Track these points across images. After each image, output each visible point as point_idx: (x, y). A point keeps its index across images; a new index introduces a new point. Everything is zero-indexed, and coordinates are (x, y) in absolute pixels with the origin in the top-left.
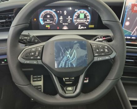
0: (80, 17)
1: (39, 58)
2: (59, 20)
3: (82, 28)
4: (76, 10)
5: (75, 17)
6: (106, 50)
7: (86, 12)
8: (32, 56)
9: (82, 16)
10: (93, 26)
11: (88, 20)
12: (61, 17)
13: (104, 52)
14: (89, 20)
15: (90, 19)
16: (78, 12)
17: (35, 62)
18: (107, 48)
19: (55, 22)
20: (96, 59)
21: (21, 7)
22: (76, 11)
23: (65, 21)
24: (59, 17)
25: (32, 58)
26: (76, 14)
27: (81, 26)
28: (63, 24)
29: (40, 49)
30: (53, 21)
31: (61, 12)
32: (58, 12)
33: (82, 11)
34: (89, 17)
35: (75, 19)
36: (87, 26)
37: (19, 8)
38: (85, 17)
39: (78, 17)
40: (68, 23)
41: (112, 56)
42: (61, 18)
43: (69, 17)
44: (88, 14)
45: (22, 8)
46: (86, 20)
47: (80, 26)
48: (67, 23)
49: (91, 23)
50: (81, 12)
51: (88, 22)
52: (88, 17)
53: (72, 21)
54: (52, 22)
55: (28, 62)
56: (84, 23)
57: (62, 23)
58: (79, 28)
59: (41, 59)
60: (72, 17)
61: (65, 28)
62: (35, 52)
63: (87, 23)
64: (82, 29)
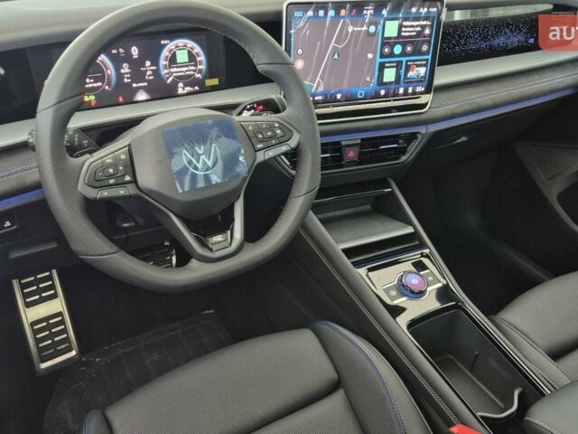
0: (178, 61)
1: (128, 178)
2: (120, 76)
3: (188, 89)
4: (163, 42)
5: (163, 62)
6: (279, 132)
7: (190, 43)
8: (111, 176)
9: (182, 57)
10: (215, 82)
11: (200, 67)
12: (125, 65)
13: (274, 136)
14: (203, 67)
15: (204, 62)
16: (170, 46)
17: (122, 192)
18: (279, 128)
19: (109, 84)
20: (261, 157)
21: (63, 40)
22: (165, 45)
23: (138, 75)
24: (118, 69)
25: (112, 181)
26: (165, 53)
27: (186, 85)
28: (134, 85)
29: (123, 157)
30: (101, 79)
31: (121, 50)
32: (114, 51)
33: (180, 42)
34: (202, 58)
35: (165, 67)
36: (200, 83)
37: (60, 44)
38: (192, 57)
39: (173, 60)
40: (148, 81)
41: (293, 143)
42: (125, 69)
43: (148, 63)
44: (197, 49)
45: (70, 42)
46: (196, 65)
47: (181, 85)
48: (145, 81)
49: (211, 73)
50: (177, 47)
51: (200, 71)
52: (199, 59)
53: (156, 73)
54: (100, 84)
55: (106, 193)
56: (190, 76)
57: (130, 84)
58: (180, 91)
59: (135, 181)
60: (155, 62)
61: (142, 96)
62: (115, 165)
63: (198, 76)
64: (190, 94)
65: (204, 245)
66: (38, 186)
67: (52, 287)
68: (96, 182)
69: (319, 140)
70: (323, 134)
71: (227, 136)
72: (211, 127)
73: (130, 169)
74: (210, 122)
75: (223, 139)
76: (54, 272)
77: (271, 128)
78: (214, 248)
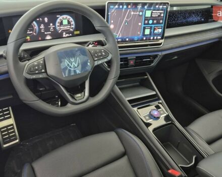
0: (64, 24)
1: (43, 71)
2: (40, 29)
3: (67, 35)
4: (57, 16)
5: (57, 24)
6: (103, 53)
7: (69, 17)
8: (37, 70)
9: (65, 22)
10: (78, 32)
11: (72, 26)
12: (42, 25)
13: (101, 55)
14: (73, 26)
15: (74, 24)
16: (60, 18)
17: (41, 76)
18: (104, 52)
19: (35, 32)
20: (96, 63)
22: (58, 17)
23: (47, 29)
24: (39, 26)
25: (37, 72)
26: (58, 20)
27: (66, 34)
28: (46, 33)
29: (41, 62)
30: (32, 30)
31: (41, 19)
32: (38, 19)
33: (65, 16)
34: (73, 23)
35: (58, 26)
36: (72, 33)
38: (69, 22)
39: (61, 23)
40: (51, 32)
41: (109, 58)
42: (42, 26)
43: (51, 24)
44: (71, 19)
46: (70, 26)
47: (64, 33)
48: (50, 31)
49: (76, 29)
50: (63, 18)
51: (72, 28)
52: (72, 23)
53: (55, 28)
54: (32, 32)
55: (34, 77)
56: (68, 30)
57: (44, 33)
58: (64, 36)
59: (46, 72)
60: (54, 24)
61: (48, 37)
62: (38, 65)
63: (71, 30)
64: (68, 37)
65: (73, 98)
66: (7, 73)
67: (9, 114)
68: (31, 72)
69: (119, 57)
70: (121, 54)
71: (83, 55)
72: (77, 51)
73: (44, 67)
74: (77, 49)
75: (82, 56)
76: (10, 108)
77: (100, 52)
78: (77, 99)
